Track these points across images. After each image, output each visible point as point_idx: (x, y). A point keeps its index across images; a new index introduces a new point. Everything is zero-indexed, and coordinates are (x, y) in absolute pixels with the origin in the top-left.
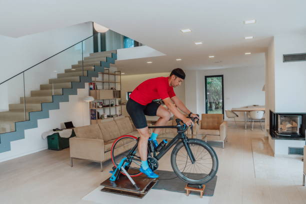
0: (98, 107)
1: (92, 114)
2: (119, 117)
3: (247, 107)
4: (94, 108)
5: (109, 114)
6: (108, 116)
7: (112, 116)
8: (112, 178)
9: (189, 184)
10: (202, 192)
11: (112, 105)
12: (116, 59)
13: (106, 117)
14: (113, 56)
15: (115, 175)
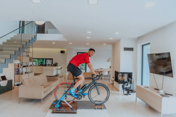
0: (20, 67)
1: (17, 72)
2: (31, 73)
3: (98, 69)
4: (18, 68)
5: (26, 71)
6: (25, 73)
7: (28, 73)
8: (57, 106)
9: (96, 105)
10: (103, 107)
11: (27, 66)
12: (36, 39)
13: (24, 73)
14: (35, 37)
15: (59, 104)
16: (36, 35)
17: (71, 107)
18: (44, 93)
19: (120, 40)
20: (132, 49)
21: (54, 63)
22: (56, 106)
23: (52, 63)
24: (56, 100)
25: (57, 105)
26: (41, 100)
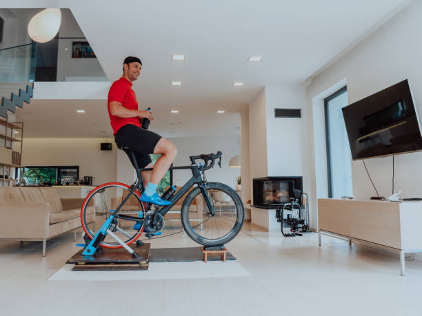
8: (88, 250)
9: (205, 246)
10: (225, 252)
11: (6, 178)
12: (31, 97)
14: (29, 90)
15: (95, 245)
16: (30, 86)
17: (131, 251)
18: (50, 224)
19: (262, 90)
20: (295, 113)
21: (81, 177)
22: (86, 250)
23: (78, 179)
24: (86, 234)
25: (90, 246)
26: (42, 242)
